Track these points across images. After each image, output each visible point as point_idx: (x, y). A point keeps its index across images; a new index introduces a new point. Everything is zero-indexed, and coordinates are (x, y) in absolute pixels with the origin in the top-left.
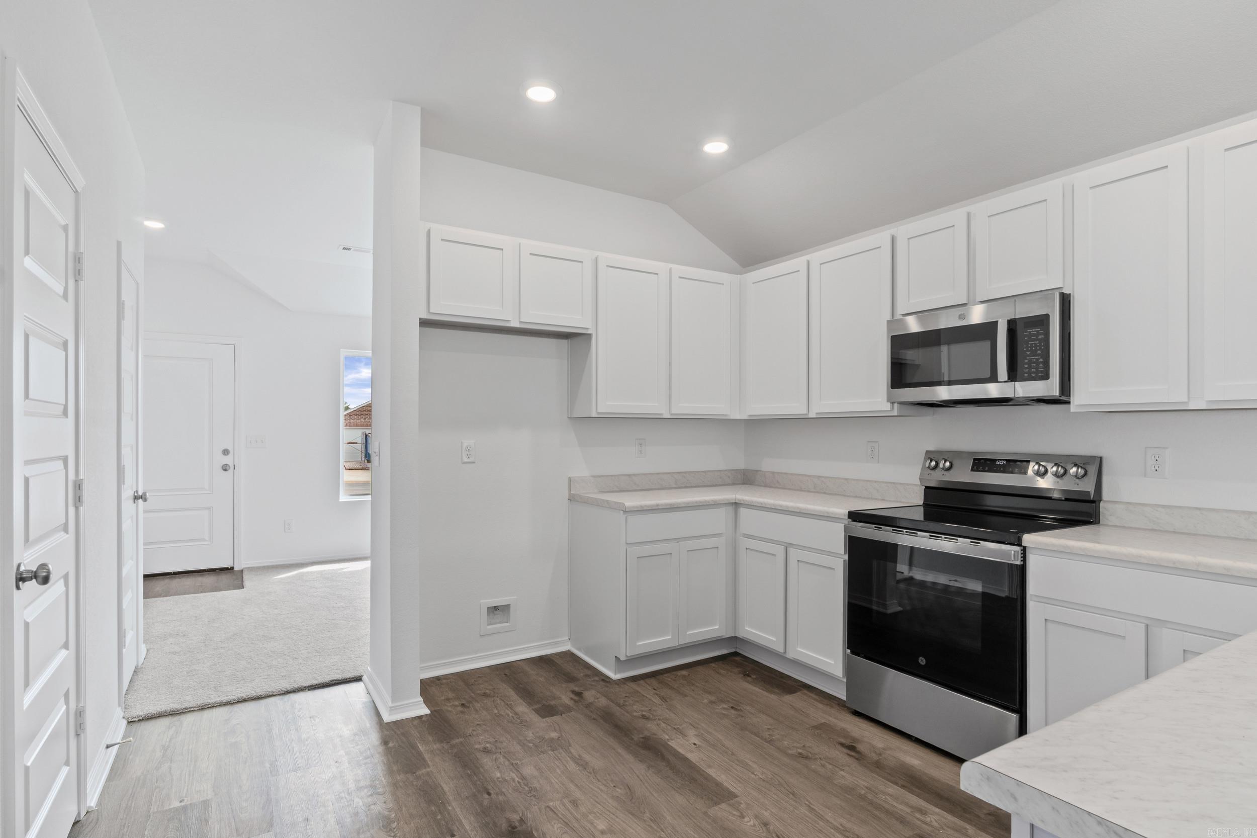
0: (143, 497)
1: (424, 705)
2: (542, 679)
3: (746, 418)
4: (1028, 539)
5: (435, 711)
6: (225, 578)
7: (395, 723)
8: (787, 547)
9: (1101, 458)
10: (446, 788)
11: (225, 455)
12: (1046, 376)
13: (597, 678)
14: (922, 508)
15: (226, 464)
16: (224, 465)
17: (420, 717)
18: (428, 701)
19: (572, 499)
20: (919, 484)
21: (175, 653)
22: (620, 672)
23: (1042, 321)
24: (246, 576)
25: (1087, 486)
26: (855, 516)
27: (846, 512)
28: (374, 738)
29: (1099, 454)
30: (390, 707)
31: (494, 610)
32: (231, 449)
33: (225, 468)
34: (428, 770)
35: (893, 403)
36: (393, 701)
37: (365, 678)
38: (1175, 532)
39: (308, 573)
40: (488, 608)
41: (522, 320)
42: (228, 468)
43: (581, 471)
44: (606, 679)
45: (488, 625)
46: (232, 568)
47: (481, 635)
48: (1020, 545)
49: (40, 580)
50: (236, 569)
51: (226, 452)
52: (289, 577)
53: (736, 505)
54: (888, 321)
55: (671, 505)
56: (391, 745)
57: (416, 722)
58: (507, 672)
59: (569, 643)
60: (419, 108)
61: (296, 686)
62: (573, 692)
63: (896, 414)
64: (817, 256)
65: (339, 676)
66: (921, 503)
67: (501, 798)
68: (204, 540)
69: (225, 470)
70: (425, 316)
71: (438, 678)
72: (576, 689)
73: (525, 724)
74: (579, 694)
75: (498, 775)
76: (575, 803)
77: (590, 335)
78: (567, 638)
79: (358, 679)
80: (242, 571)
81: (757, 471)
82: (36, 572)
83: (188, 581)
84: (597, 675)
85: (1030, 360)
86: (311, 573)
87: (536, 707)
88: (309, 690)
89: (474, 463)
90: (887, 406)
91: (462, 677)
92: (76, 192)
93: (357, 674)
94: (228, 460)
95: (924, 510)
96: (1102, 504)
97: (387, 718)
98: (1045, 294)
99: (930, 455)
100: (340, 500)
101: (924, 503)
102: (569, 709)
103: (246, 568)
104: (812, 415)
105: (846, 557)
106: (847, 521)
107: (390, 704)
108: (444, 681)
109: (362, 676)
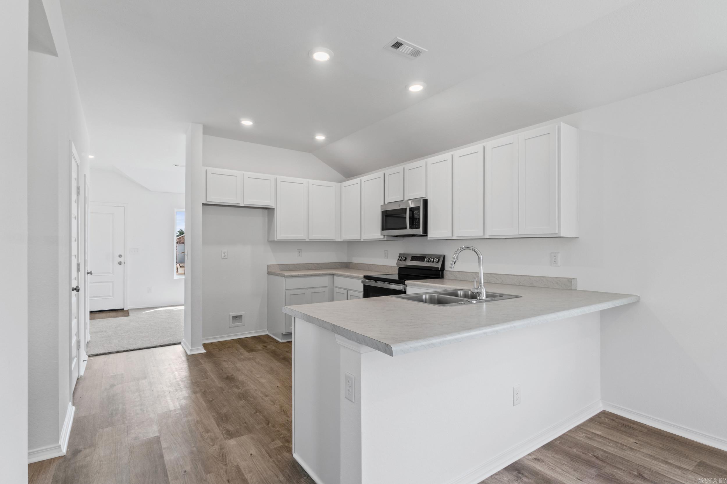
0: (91, 273)
1: (204, 350)
2: (253, 343)
3: (342, 241)
4: (407, 282)
5: (208, 352)
6: (121, 313)
7: (192, 355)
8: (348, 290)
9: (444, 256)
10: (208, 369)
11: (120, 257)
12: (418, 227)
13: (274, 342)
14: (398, 275)
15: (121, 262)
16: (119, 262)
17: (202, 353)
18: (205, 349)
19: (269, 273)
20: (396, 266)
21: (102, 337)
22: (283, 340)
23: (418, 208)
24: (130, 312)
25: (439, 266)
26: (366, 277)
27: (363, 276)
28: (184, 358)
29: (444, 254)
30: (191, 350)
31: (236, 317)
32: (123, 255)
33: (120, 263)
34: (202, 366)
35: (384, 236)
36: (191, 348)
37: (182, 343)
38: (460, 280)
39: (159, 310)
40: (233, 316)
41: (244, 203)
42: (121, 263)
43: (273, 261)
44: (278, 342)
45: (233, 323)
46: (123, 309)
47: (230, 327)
48: (404, 284)
49: (77, 290)
50: (125, 309)
51: (120, 256)
52: (150, 312)
53: (333, 275)
54: (381, 206)
55: (304, 275)
56: (190, 360)
57: (200, 354)
58: (240, 341)
59: (268, 331)
60: (202, 126)
61: (154, 345)
62: (264, 346)
63: (385, 240)
64: (364, 178)
65: (171, 343)
66: (397, 273)
67: (226, 371)
68: (110, 296)
69: (120, 264)
70: (205, 203)
71: (212, 343)
72: (265, 345)
73: (241, 354)
74: (266, 347)
75: (227, 366)
76: (252, 372)
77: (274, 209)
78: (267, 329)
79: (179, 343)
80: (128, 310)
81: (350, 263)
82: (76, 288)
83: (103, 315)
84: (275, 341)
85: (415, 222)
86: (161, 310)
87: (247, 350)
88: (159, 347)
89: (227, 259)
90: (382, 237)
91: (221, 342)
92: (78, 166)
93: (178, 342)
94: (121, 260)
95: (399, 276)
96: (444, 272)
97: (189, 353)
98: (418, 200)
99: (400, 256)
100: (175, 278)
101: (398, 273)
102: (260, 350)
103: (130, 309)
104: (362, 240)
105: (363, 293)
106: (363, 279)
107: (191, 349)
108: (214, 344)
109: (181, 343)
